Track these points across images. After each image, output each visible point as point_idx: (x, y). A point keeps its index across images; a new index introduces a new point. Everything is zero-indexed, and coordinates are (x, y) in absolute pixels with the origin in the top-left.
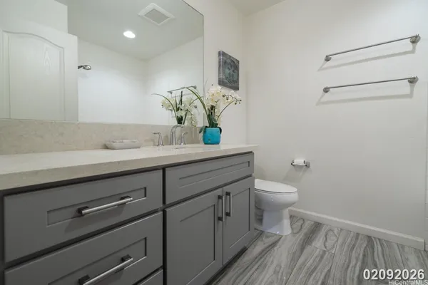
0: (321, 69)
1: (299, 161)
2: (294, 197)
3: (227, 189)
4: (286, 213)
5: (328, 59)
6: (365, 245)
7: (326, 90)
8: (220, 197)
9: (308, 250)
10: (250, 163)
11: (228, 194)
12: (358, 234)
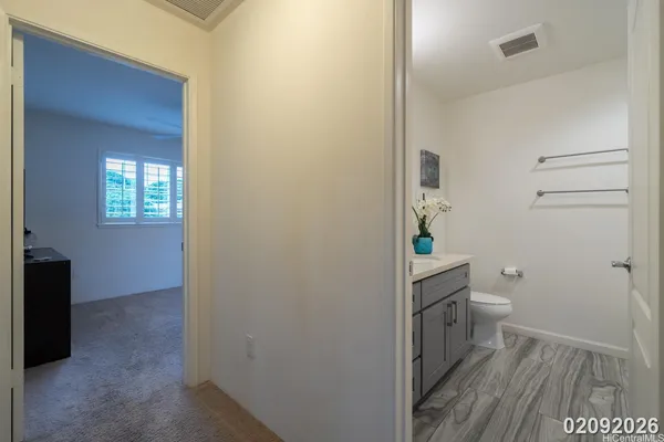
0: (534, 170)
1: (511, 270)
2: (508, 309)
3: (453, 298)
4: (499, 325)
5: (542, 160)
6: (584, 358)
7: (540, 194)
8: (449, 305)
9: (524, 362)
10: (467, 275)
11: (455, 303)
12: (577, 349)
